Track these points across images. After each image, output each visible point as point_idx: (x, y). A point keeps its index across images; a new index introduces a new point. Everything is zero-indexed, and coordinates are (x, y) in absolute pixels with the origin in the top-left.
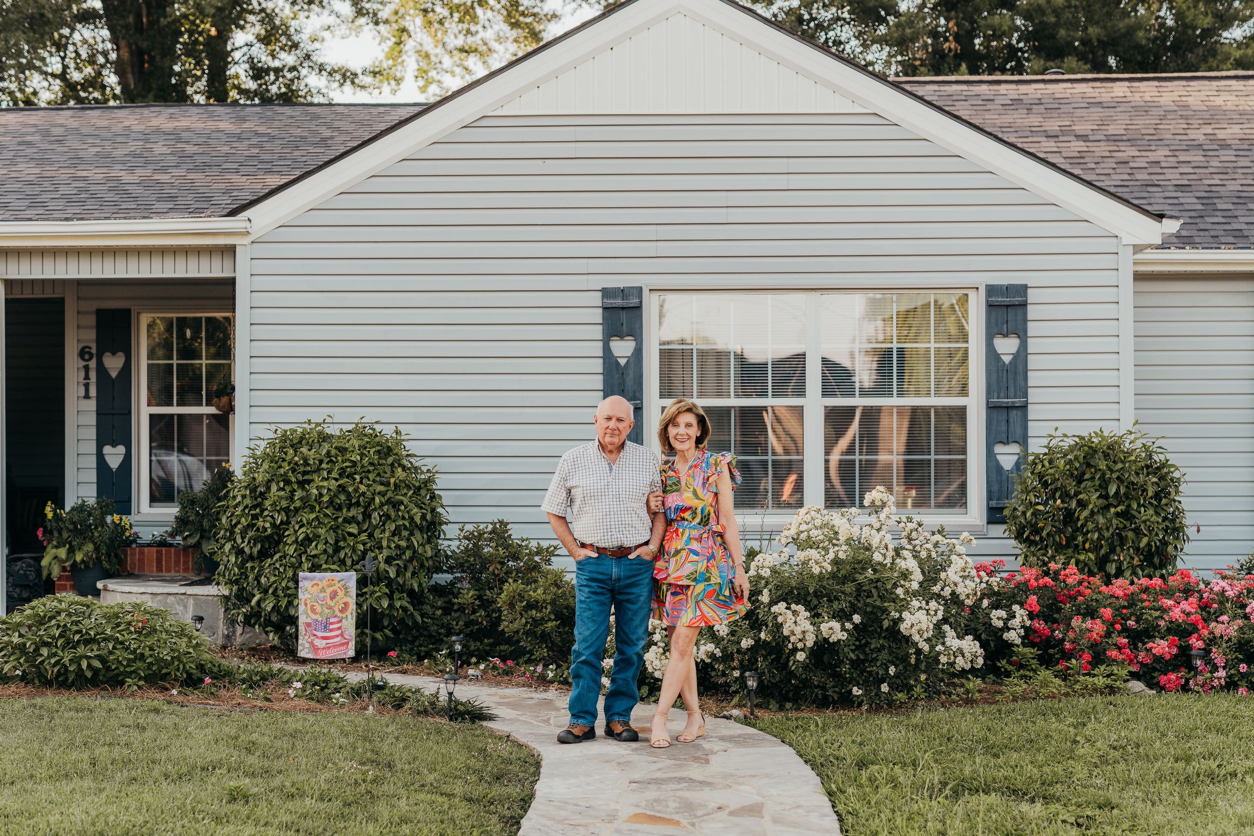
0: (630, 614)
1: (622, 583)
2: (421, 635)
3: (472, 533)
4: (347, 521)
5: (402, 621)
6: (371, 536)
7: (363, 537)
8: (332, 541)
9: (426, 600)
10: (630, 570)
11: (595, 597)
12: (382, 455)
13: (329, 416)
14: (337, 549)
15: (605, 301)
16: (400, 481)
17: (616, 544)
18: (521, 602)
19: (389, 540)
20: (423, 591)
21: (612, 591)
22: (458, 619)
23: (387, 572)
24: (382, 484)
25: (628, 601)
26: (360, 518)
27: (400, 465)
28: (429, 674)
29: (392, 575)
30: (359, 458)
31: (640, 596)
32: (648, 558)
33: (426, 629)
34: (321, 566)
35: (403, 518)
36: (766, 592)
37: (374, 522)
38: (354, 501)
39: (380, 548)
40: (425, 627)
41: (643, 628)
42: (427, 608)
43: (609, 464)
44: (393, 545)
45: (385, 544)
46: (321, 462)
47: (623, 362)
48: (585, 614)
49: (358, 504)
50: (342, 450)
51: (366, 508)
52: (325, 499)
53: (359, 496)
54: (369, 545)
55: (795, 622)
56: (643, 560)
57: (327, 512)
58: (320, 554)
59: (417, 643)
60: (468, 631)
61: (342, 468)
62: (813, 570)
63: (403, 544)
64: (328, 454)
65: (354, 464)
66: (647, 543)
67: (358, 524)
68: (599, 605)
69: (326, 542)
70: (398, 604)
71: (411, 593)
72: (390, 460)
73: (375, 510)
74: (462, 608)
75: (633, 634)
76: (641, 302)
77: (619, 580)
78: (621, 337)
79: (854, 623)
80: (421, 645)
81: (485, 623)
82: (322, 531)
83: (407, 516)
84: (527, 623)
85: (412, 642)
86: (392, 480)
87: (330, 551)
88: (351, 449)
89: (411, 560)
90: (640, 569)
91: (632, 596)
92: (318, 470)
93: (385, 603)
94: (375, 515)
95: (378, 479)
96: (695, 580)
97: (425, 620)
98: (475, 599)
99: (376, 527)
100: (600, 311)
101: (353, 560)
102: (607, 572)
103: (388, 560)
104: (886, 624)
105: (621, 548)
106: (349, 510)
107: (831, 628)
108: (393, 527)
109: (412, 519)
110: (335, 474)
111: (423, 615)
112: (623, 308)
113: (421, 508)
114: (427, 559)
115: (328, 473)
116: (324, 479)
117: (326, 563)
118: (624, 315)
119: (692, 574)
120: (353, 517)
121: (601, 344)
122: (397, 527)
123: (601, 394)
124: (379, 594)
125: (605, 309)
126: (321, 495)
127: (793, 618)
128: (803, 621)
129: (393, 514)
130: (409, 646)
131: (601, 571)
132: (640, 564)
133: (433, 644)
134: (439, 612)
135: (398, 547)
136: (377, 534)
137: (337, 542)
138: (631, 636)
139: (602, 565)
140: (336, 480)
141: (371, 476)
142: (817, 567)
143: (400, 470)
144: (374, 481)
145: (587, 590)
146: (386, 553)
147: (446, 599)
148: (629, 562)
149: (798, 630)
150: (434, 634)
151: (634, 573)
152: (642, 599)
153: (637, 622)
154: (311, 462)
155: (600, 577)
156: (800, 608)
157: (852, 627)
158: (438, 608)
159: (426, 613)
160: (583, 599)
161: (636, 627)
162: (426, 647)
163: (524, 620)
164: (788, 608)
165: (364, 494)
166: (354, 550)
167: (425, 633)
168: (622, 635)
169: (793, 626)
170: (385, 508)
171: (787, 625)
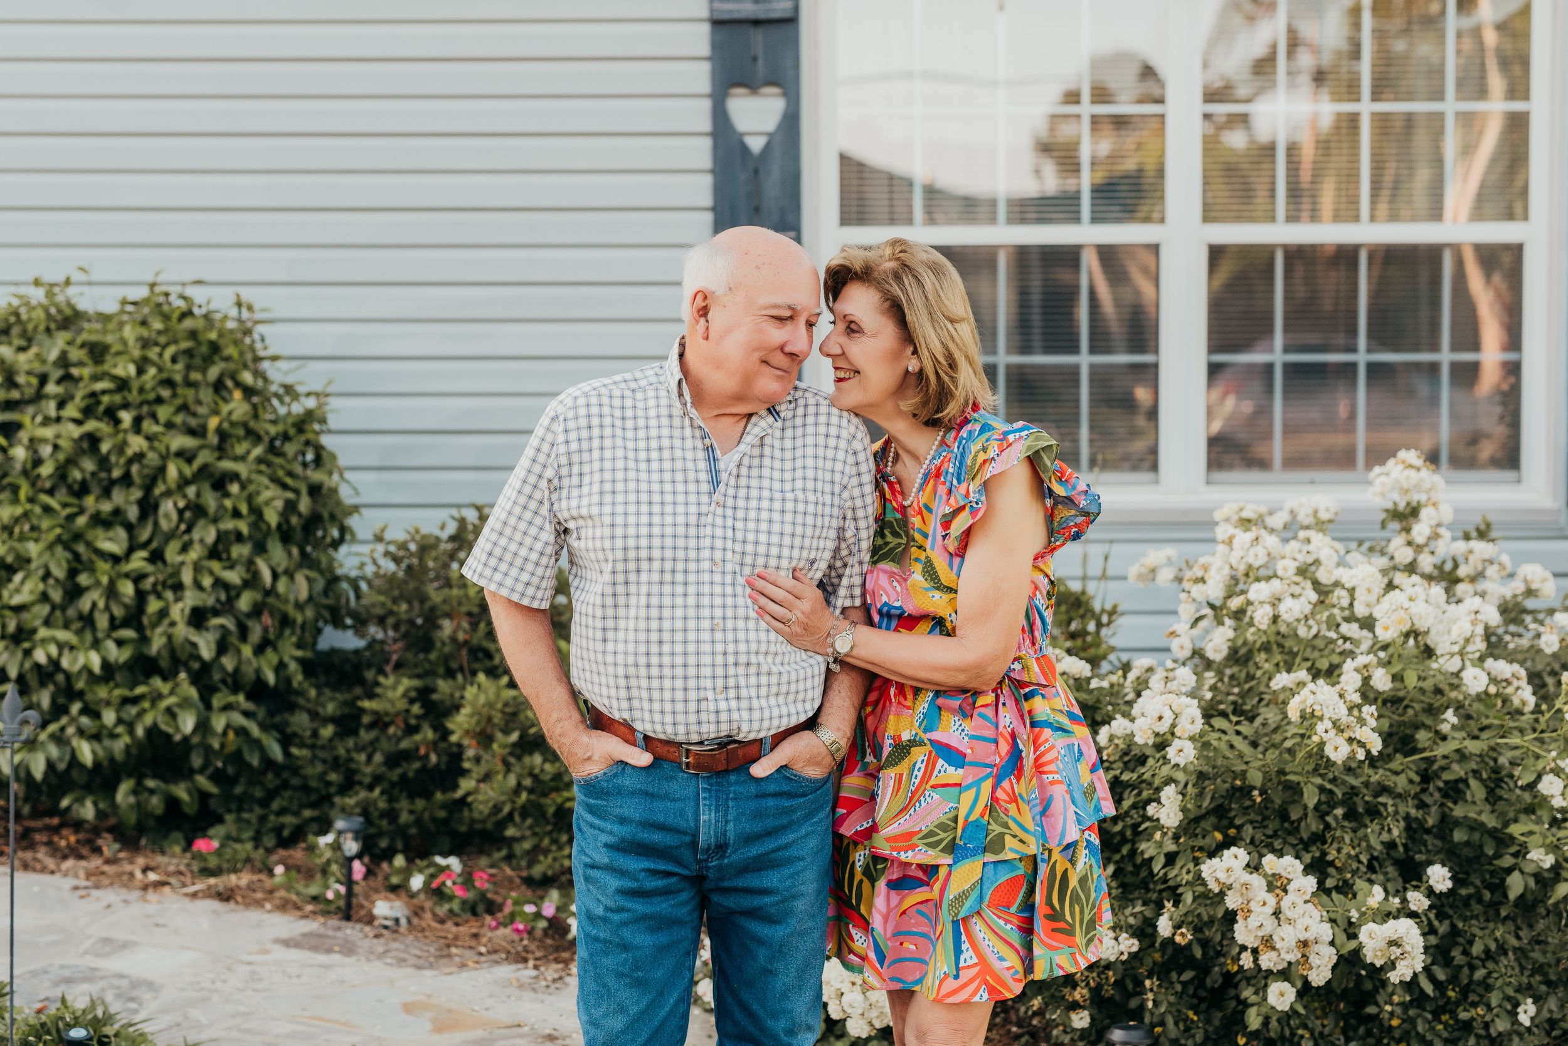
0: (762, 954)
1: (734, 857)
2: (285, 785)
3: (403, 546)
4: (99, 521)
5: (237, 757)
6: (157, 557)
7: (138, 562)
8: (59, 572)
9: (301, 701)
10: (758, 815)
11: (639, 907)
12: (197, 361)
13: (81, 269)
14: (74, 592)
15: (717, 5)
16: (233, 424)
17: (710, 731)
18: (507, 732)
19: (197, 568)
20: (288, 681)
21: (698, 881)
22: (371, 748)
23: (194, 645)
24: (192, 432)
25: (754, 914)
26: (133, 513)
27: (238, 384)
28: (284, 906)
29: (206, 652)
30: (132, 370)
31: (794, 897)
32: (815, 772)
33: (296, 771)
34: (34, 631)
35: (236, 514)
36: (1169, 794)
37: (164, 525)
38: (116, 473)
39: (178, 587)
40: (292, 766)
41: (808, 996)
42: (300, 721)
43: (709, 449)
44: (207, 582)
45: (187, 577)
46: (43, 379)
47: (756, 144)
48: (607, 961)
49: (126, 480)
50: (97, 352)
51: (148, 488)
52: (46, 470)
53: (130, 461)
54: (151, 580)
55: (1277, 914)
56: (798, 780)
57: (53, 503)
58: (33, 604)
59: (275, 805)
60: (395, 775)
61: (93, 395)
62: (1329, 751)
63: (233, 577)
64: (63, 361)
65: (123, 385)
66: (811, 724)
67: (129, 527)
68: (653, 930)
69: (47, 576)
70: (219, 723)
71: (258, 691)
72: (214, 372)
73: (168, 493)
74: (380, 722)
75: (775, 1015)
76: (796, 9)
77: (721, 848)
78: (752, 86)
79: (1430, 893)
80: (282, 812)
81: (433, 758)
82: (33, 549)
83: (244, 509)
84: (519, 787)
85: (265, 803)
86: (213, 423)
87: (56, 595)
88: (117, 347)
89: (257, 611)
90: (792, 810)
91: (767, 900)
92: (39, 396)
93: (188, 723)
94: (168, 507)
95: (179, 419)
96: (951, 848)
97: (295, 751)
98: (412, 701)
99: (170, 536)
100: (705, 29)
101: (112, 618)
102: (681, 823)
103: (198, 618)
104: (1516, 885)
105: (726, 743)
106: (107, 493)
107: (1393, 943)
108: (211, 536)
109: (257, 512)
110: (71, 411)
111: (286, 741)
112: (756, 23)
113: (285, 487)
114: (299, 606)
115: (61, 405)
116: (47, 421)
117: (47, 623)
118: (757, 37)
119: (943, 827)
120: (117, 512)
121: (706, 105)
122: (221, 537)
123: (708, 218)
124: (172, 700)
125: (718, 23)
126: (38, 462)
127: (1271, 900)
128: (1302, 907)
129: (210, 500)
130: (258, 811)
131: (660, 818)
132: (789, 795)
133: (313, 805)
134: (327, 731)
135: (219, 583)
136: (172, 553)
137: (73, 573)
138: (769, 1023)
139: (665, 797)
140: (78, 422)
141: (163, 413)
142: (1341, 741)
143: (237, 395)
144: (169, 425)
145: (614, 883)
146: (191, 599)
147: (347, 696)
148: (753, 789)
149: (1287, 937)
150: (313, 784)
151: (770, 823)
152: (800, 905)
153: (784, 978)
154: (21, 379)
155: (657, 837)
156: (1288, 865)
157: (1426, 903)
158: (327, 720)
159: (295, 735)
160: (600, 911)
161: (784, 996)
162: (297, 814)
163: (512, 780)
164: (1254, 867)
165: (139, 457)
166: (111, 592)
167: (295, 781)
168: (739, 1016)
169: (1270, 925)
170: (191, 491)
171: (1253, 921)
